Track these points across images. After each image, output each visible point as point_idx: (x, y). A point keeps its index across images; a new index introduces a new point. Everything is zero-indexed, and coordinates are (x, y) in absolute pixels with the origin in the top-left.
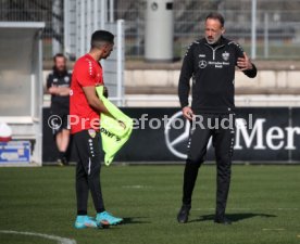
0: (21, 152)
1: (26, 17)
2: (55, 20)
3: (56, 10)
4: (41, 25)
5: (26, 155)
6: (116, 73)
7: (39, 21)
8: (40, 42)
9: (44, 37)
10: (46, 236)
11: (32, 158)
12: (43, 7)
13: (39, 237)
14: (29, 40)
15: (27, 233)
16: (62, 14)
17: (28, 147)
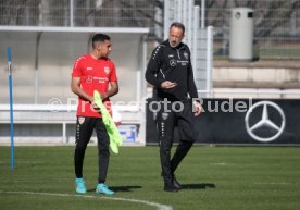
0: (129, 134)
1: (134, 24)
2: (157, 27)
3: (158, 18)
4: (146, 30)
5: (133, 136)
6: (205, 70)
7: (144, 27)
8: (145, 45)
9: (148, 41)
10: (148, 203)
11: (137, 140)
12: (147, 16)
13: (142, 204)
14: (136, 42)
15: (133, 200)
16: (163, 21)
17: (135, 130)
